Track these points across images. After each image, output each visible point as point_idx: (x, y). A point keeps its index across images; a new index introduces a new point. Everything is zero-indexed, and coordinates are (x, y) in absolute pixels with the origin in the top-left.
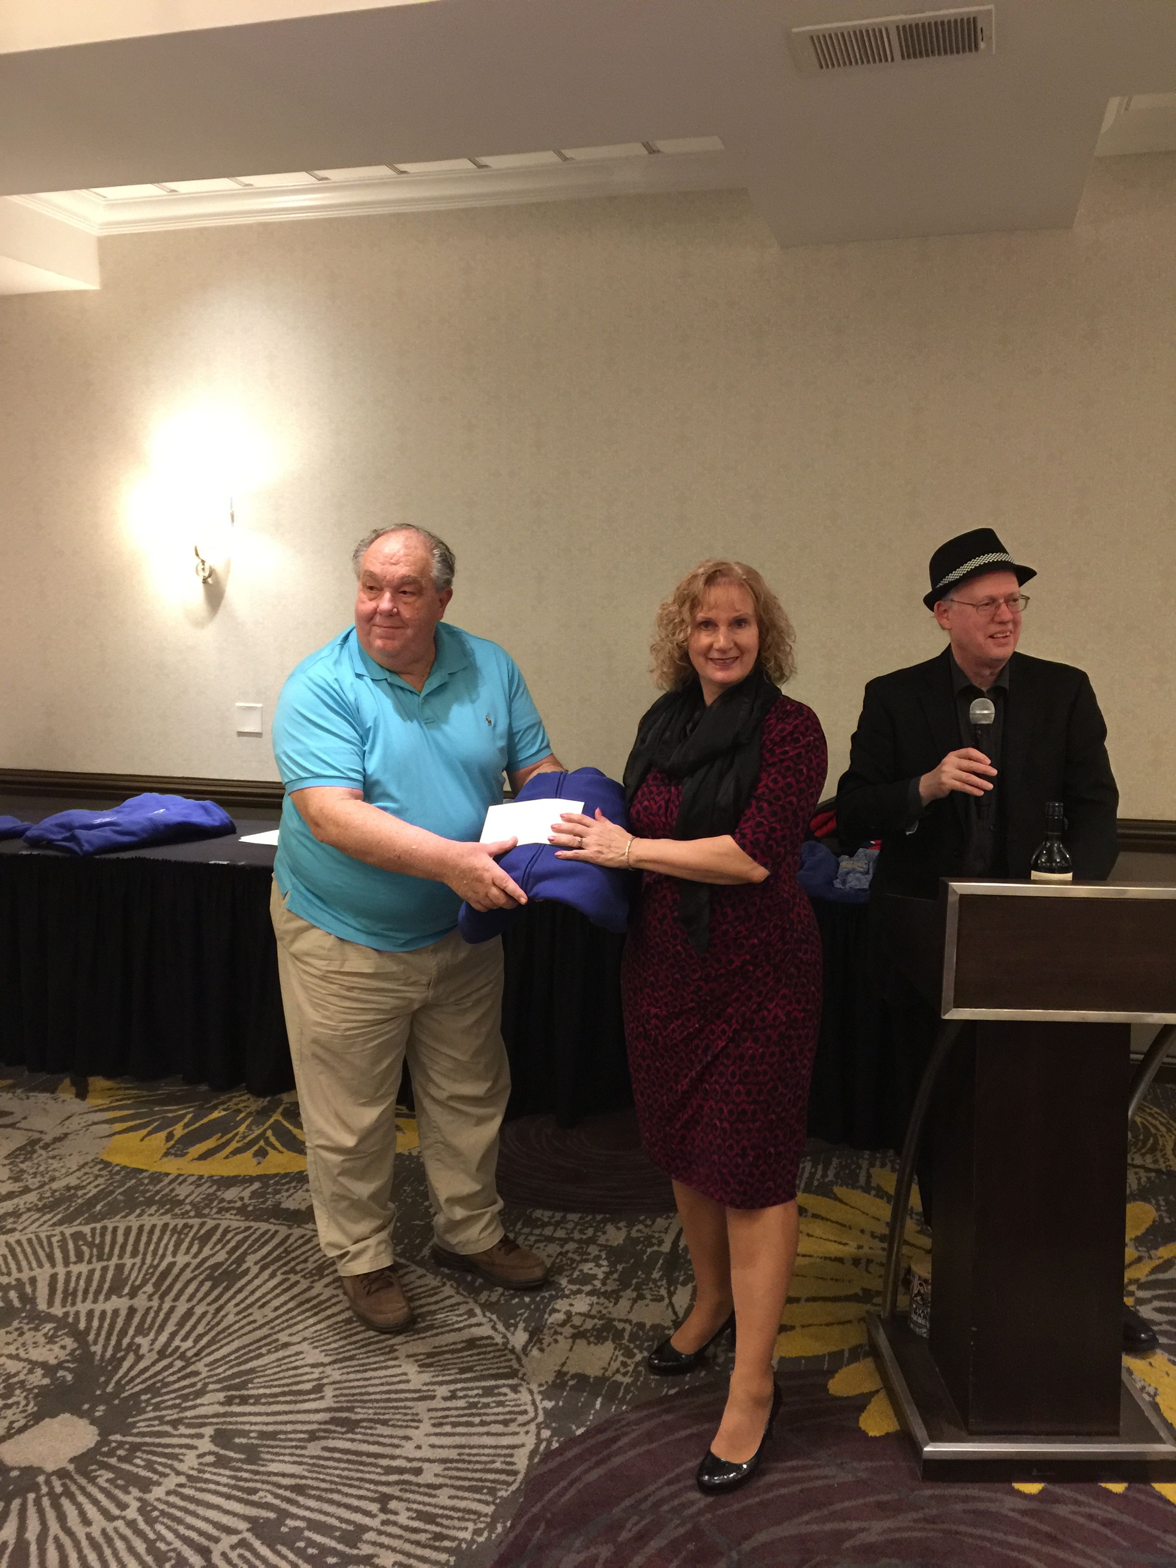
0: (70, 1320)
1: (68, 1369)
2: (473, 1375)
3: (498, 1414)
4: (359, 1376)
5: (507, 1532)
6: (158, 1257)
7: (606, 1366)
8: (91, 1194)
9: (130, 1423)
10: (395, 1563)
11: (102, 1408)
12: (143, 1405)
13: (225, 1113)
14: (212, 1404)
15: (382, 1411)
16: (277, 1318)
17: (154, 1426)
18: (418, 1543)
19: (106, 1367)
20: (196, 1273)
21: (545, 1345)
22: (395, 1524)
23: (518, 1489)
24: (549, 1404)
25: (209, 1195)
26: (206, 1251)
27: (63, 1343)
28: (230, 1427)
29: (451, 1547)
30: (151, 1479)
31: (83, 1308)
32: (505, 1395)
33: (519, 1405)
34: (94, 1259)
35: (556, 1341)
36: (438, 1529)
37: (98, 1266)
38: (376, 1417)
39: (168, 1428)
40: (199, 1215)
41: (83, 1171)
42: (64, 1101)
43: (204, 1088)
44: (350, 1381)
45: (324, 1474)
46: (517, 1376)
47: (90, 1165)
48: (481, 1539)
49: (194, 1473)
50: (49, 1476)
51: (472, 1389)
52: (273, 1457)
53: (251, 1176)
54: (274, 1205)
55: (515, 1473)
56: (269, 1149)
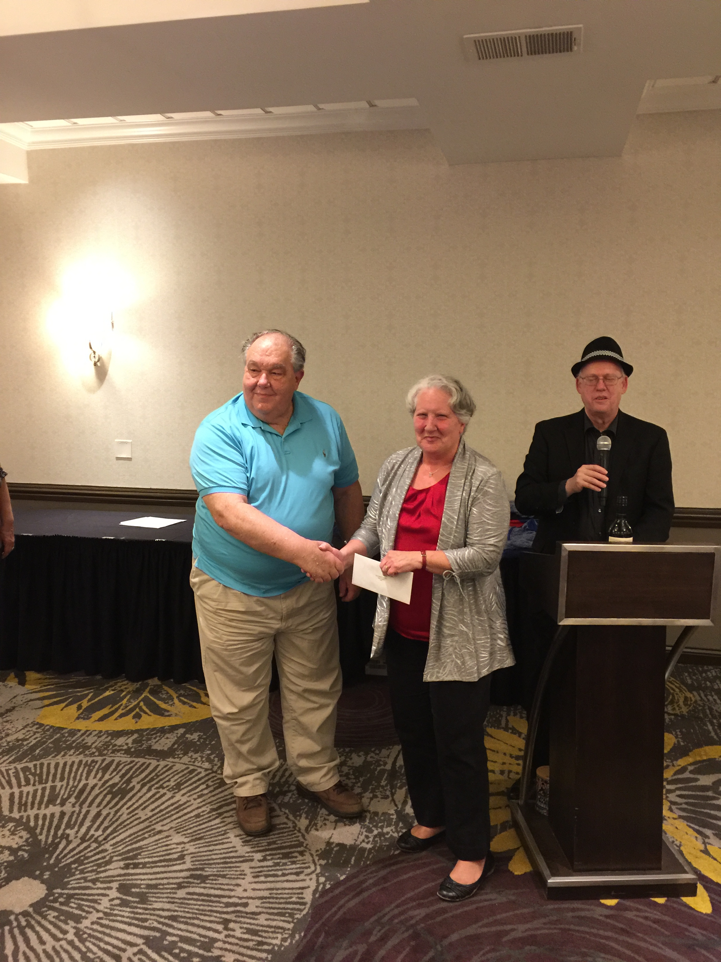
0: (24, 820)
1: (24, 850)
2: (276, 846)
3: (292, 869)
4: (206, 849)
5: (301, 939)
6: (77, 780)
7: (356, 838)
8: (32, 744)
9: (66, 882)
10: (235, 960)
11: (48, 873)
12: (73, 870)
13: (112, 692)
14: (117, 868)
15: (222, 870)
16: (153, 815)
17: (81, 883)
18: (248, 948)
19: (49, 848)
20: (102, 789)
21: (318, 827)
22: (233, 936)
23: (308, 913)
24: (323, 862)
25: (106, 742)
26: (107, 777)
27: (20, 834)
28: (128, 882)
29: (268, 950)
30: (81, 915)
31: (32, 813)
32: (296, 857)
33: (304, 863)
34: (37, 783)
35: (325, 824)
36: (260, 939)
37: (40, 787)
38: (218, 873)
39: (90, 884)
40: (101, 755)
41: (26, 729)
42: (11, 687)
43: (99, 677)
44: (201, 852)
45: (188, 908)
46: (303, 846)
47: (30, 726)
48: (287, 944)
49: (108, 911)
50: (17, 915)
51: (275, 854)
52: (156, 900)
53: (132, 730)
54: (147, 747)
55: (304, 904)
56: (142, 713)
